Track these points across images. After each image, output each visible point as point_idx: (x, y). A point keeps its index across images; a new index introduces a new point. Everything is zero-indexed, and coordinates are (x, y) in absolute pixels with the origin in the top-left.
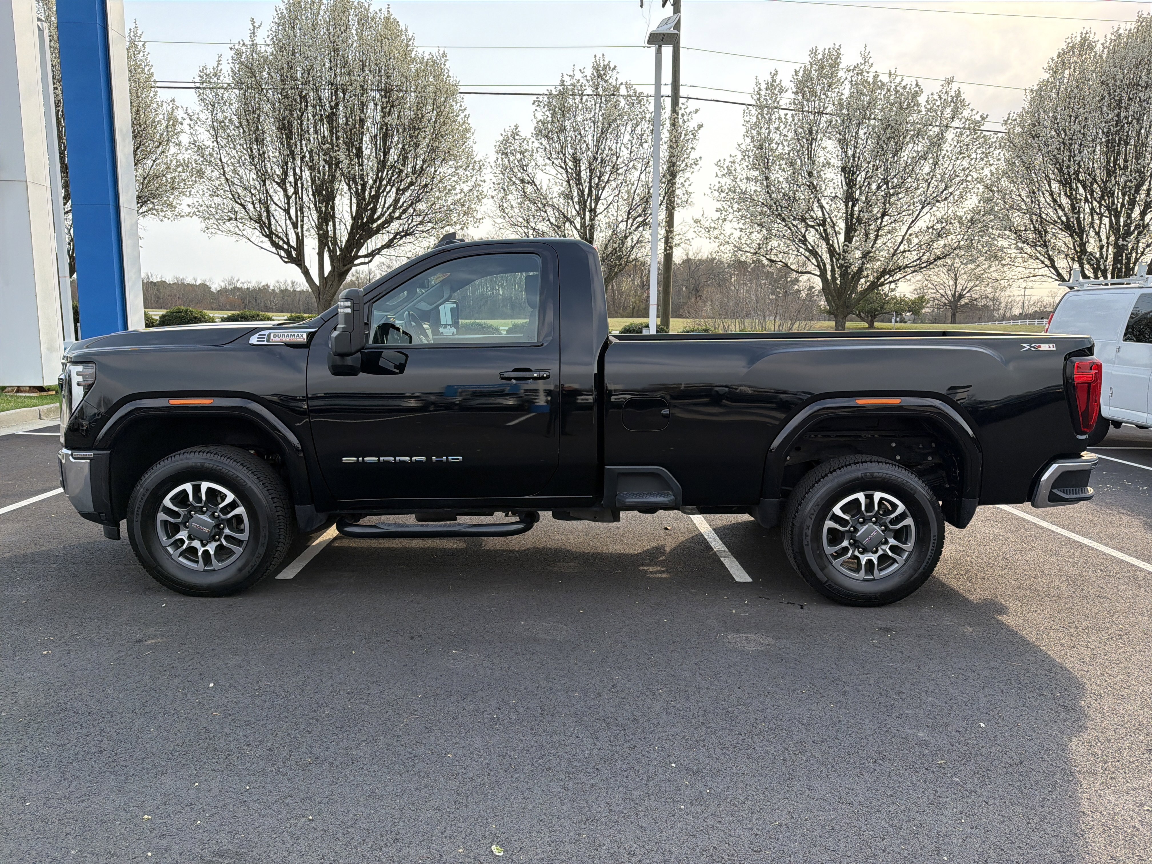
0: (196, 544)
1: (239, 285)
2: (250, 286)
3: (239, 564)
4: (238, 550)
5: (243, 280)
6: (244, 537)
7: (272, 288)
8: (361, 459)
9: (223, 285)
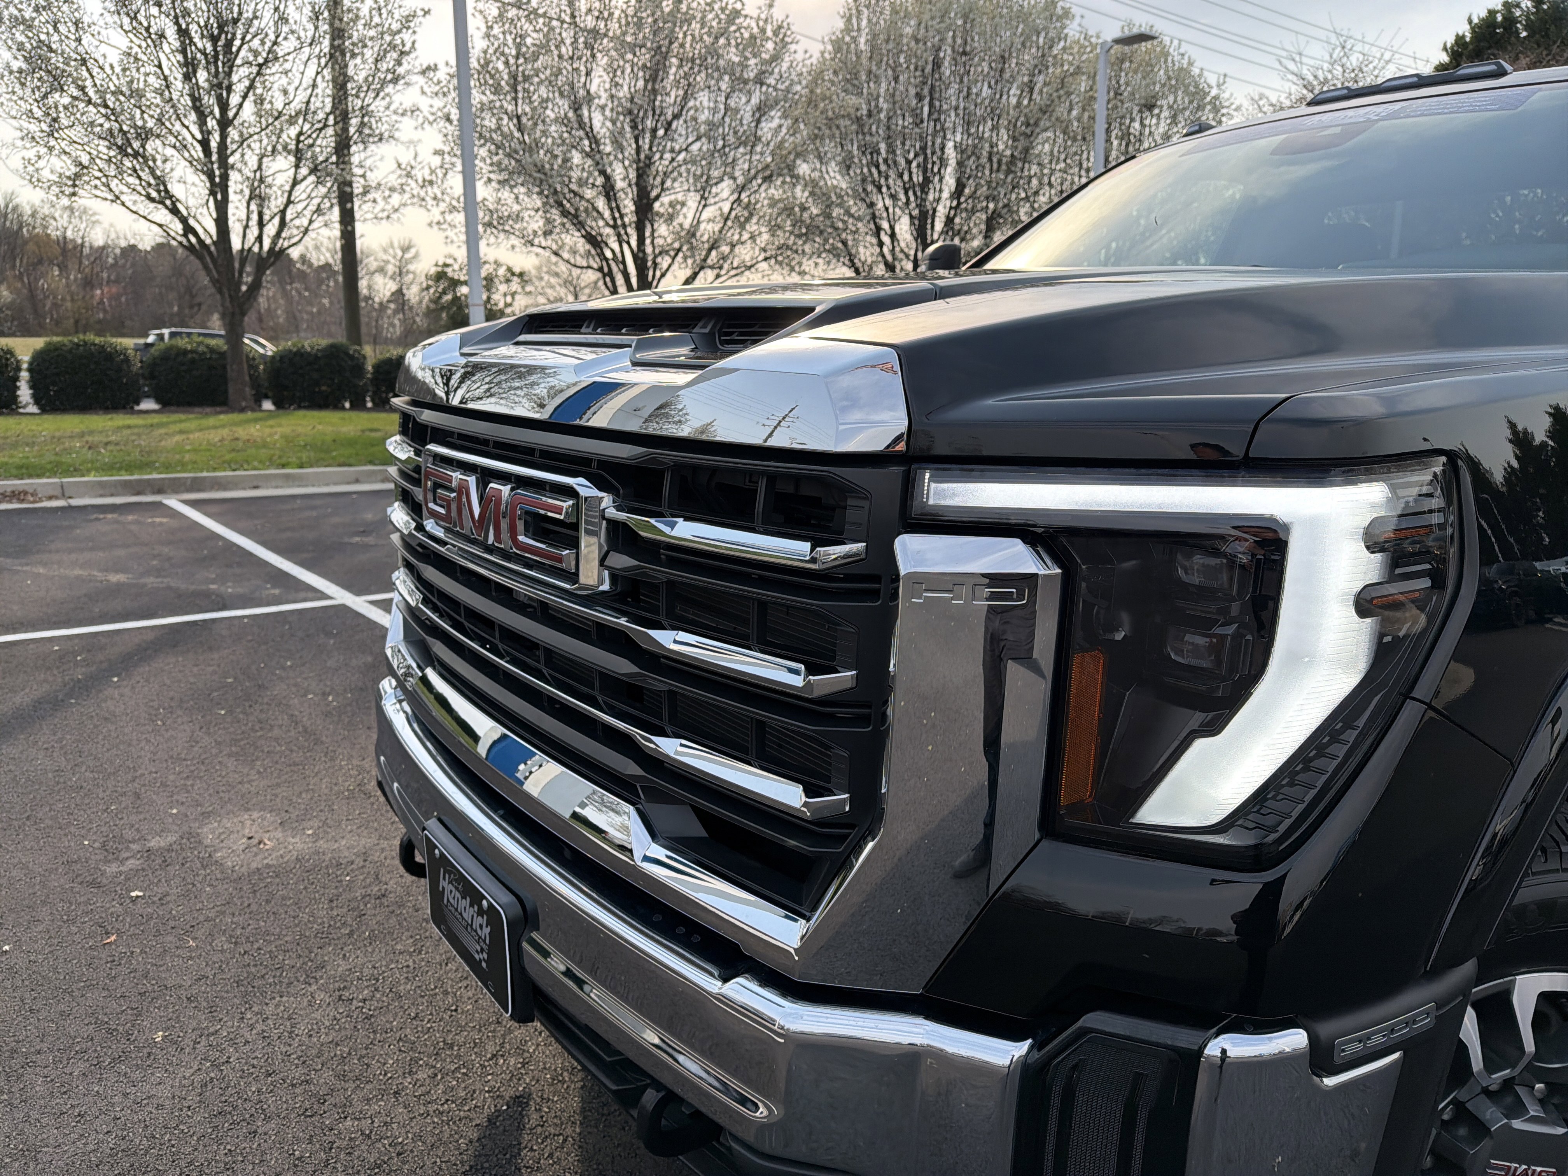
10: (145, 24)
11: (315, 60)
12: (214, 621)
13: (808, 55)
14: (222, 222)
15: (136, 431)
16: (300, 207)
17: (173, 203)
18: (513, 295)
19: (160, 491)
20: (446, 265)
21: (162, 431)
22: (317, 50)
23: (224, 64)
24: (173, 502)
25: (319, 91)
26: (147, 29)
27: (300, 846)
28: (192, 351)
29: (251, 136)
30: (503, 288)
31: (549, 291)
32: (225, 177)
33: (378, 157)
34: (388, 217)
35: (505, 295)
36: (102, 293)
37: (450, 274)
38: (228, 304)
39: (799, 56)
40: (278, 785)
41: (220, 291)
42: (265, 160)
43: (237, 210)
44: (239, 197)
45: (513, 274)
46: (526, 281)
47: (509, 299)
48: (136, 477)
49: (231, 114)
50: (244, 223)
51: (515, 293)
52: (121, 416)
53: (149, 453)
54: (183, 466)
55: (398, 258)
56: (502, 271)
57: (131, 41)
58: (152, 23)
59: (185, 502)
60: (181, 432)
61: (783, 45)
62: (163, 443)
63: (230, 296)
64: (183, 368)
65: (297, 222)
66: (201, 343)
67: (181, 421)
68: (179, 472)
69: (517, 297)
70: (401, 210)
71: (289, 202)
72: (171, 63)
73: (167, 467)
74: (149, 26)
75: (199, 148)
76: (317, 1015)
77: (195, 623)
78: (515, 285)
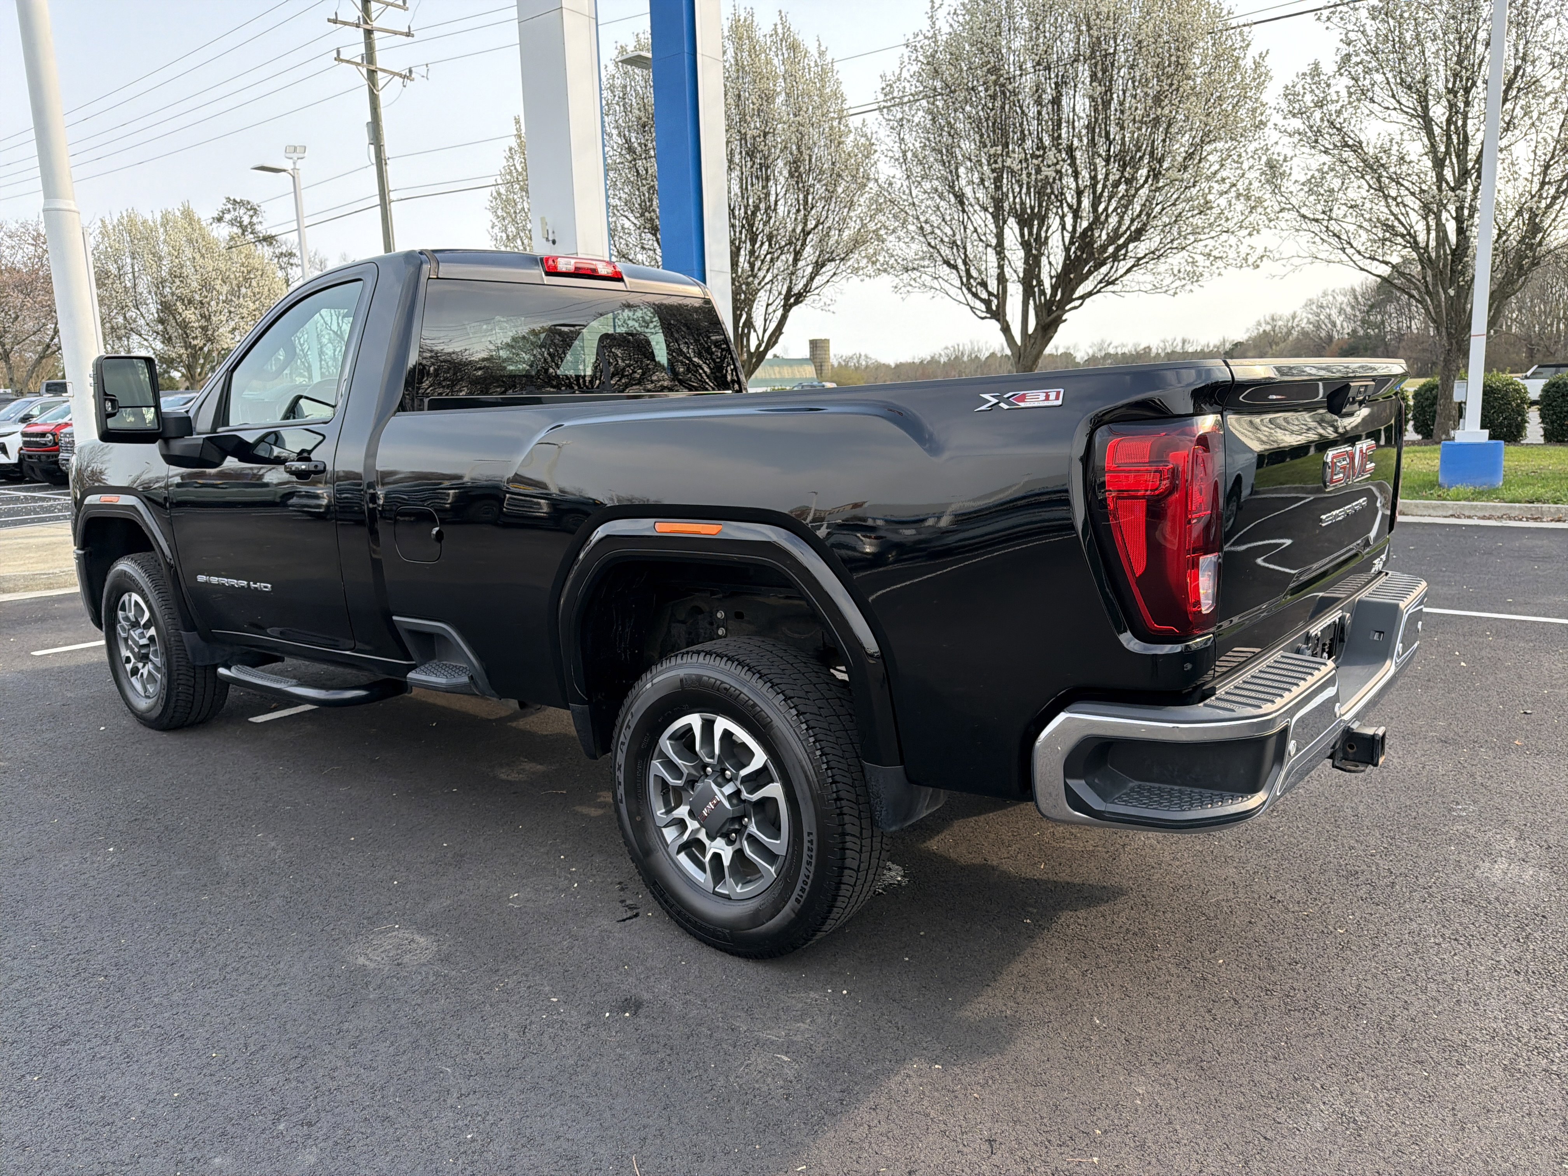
1: (1112, 351)
2: (1126, 350)
5: (1114, 344)
7: (1154, 351)
8: (208, 578)
9: (1091, 353)
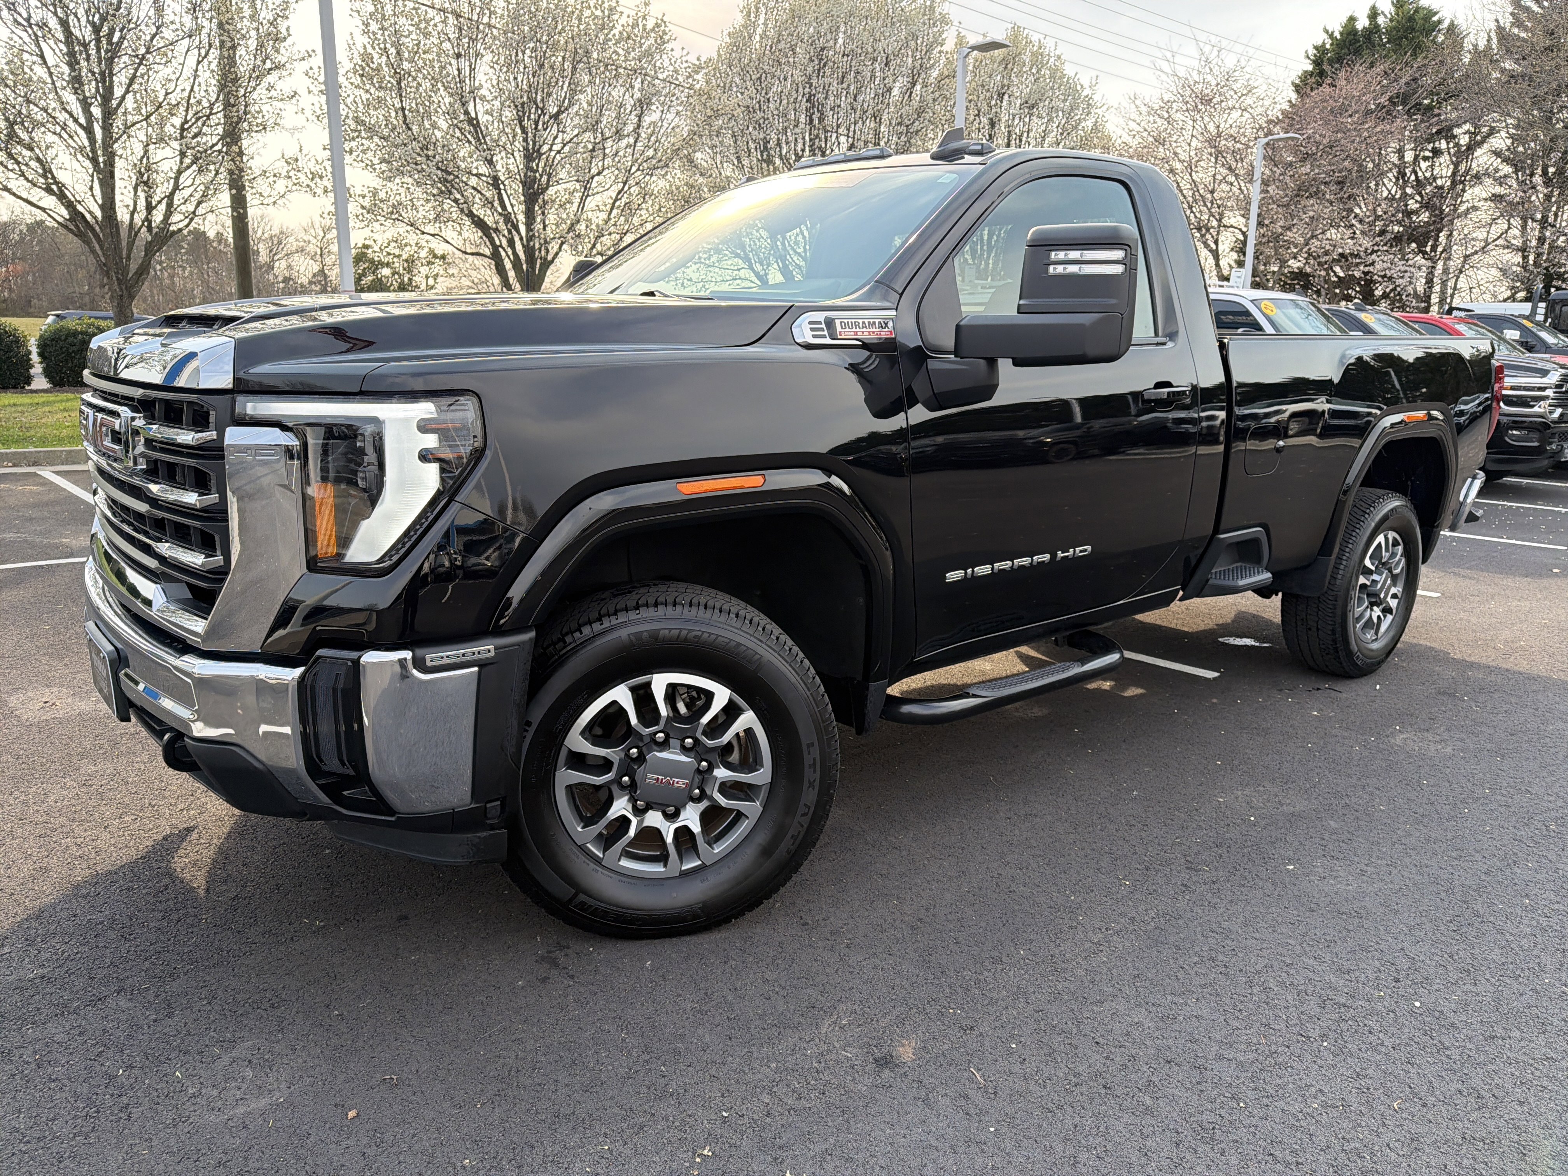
0: (653, 818)
3: (761, 838)
4: (752, 808)
6: (762, 776)
8: (969, 571)
10: (25, 15)
11: (196, 51)
12: (58, 565)
13: (685, 52)
14: (109, 205)
15: (20, 409)
16: (186, 193)
17: (60, 189)
18: (436, 277)
19: (35, 464)
20: (367, 247)
21: (47, 409)
22: (197, 42)
23: (107, 51)
24: (47, 473)
25: (201, 80)
26: (28, 20)
27: (83, 707)
28: (82, 333)
29: (133, 124)
30: (424, 270)
31: (474, 273)
32: (110, 164)
33: (261, 144)
34: (275, 203)
35: (427, 277)
36: (7, 271)
37: (371, 255)
38: (116, 286)
39: (677, 53)
40: (78, 672)
41: (107, 274)
42: (152, 147)
43: (124, 196)
44: (126, 183)
45: (435, 256)
46: (449, 264)
47: (431, 282)
48: (13, 450)
49: (114, 103)
50: (131, 208)
51: (437, 275)
52: (10, 395)
53: (28, 429)
54: (60, 441)
55: (320, 238)
56: (423, 254)
57: (13, 32)
58: (33, 15)
59: (57, 473)
60: (65, 410)
61: (662, 41)
62: (43, 421)
63: (118, 279)
64: (75, 348)
65: (183, 208)
66: (93, 324)
67: (68, 400)
68: (54, 446)
69: (439, 280)
70: (287, 196)
71: (176, 187)
72: (55, 51)
73: (44, 441)
74: (30, 17)
75: (82, 134)
76: (65, 793)
77: (41, 567)
78: (437, 268)
